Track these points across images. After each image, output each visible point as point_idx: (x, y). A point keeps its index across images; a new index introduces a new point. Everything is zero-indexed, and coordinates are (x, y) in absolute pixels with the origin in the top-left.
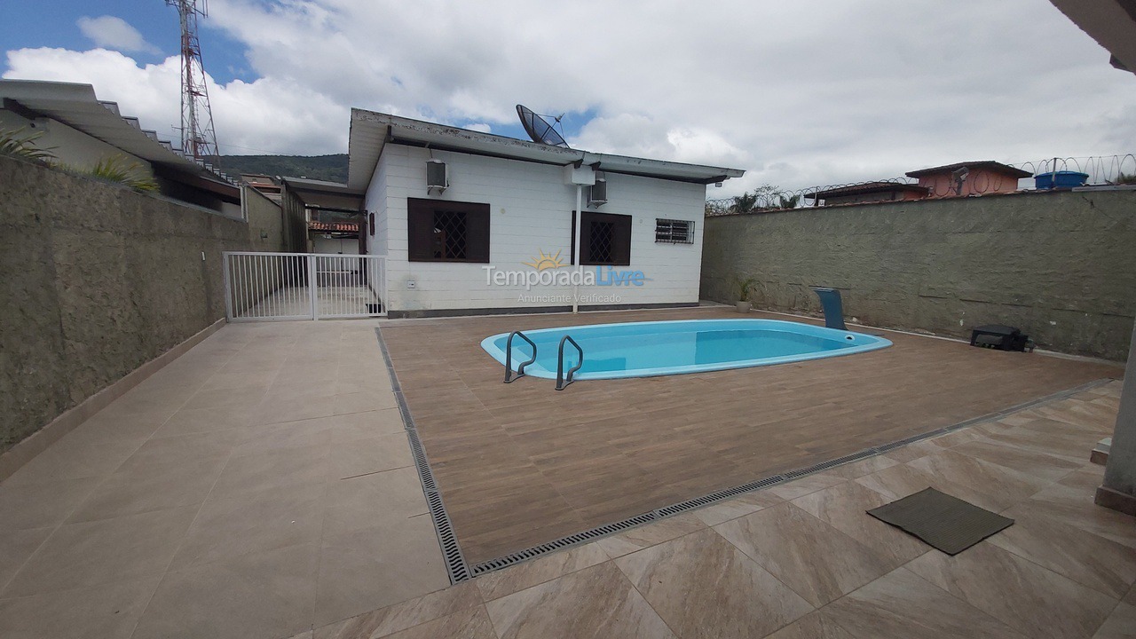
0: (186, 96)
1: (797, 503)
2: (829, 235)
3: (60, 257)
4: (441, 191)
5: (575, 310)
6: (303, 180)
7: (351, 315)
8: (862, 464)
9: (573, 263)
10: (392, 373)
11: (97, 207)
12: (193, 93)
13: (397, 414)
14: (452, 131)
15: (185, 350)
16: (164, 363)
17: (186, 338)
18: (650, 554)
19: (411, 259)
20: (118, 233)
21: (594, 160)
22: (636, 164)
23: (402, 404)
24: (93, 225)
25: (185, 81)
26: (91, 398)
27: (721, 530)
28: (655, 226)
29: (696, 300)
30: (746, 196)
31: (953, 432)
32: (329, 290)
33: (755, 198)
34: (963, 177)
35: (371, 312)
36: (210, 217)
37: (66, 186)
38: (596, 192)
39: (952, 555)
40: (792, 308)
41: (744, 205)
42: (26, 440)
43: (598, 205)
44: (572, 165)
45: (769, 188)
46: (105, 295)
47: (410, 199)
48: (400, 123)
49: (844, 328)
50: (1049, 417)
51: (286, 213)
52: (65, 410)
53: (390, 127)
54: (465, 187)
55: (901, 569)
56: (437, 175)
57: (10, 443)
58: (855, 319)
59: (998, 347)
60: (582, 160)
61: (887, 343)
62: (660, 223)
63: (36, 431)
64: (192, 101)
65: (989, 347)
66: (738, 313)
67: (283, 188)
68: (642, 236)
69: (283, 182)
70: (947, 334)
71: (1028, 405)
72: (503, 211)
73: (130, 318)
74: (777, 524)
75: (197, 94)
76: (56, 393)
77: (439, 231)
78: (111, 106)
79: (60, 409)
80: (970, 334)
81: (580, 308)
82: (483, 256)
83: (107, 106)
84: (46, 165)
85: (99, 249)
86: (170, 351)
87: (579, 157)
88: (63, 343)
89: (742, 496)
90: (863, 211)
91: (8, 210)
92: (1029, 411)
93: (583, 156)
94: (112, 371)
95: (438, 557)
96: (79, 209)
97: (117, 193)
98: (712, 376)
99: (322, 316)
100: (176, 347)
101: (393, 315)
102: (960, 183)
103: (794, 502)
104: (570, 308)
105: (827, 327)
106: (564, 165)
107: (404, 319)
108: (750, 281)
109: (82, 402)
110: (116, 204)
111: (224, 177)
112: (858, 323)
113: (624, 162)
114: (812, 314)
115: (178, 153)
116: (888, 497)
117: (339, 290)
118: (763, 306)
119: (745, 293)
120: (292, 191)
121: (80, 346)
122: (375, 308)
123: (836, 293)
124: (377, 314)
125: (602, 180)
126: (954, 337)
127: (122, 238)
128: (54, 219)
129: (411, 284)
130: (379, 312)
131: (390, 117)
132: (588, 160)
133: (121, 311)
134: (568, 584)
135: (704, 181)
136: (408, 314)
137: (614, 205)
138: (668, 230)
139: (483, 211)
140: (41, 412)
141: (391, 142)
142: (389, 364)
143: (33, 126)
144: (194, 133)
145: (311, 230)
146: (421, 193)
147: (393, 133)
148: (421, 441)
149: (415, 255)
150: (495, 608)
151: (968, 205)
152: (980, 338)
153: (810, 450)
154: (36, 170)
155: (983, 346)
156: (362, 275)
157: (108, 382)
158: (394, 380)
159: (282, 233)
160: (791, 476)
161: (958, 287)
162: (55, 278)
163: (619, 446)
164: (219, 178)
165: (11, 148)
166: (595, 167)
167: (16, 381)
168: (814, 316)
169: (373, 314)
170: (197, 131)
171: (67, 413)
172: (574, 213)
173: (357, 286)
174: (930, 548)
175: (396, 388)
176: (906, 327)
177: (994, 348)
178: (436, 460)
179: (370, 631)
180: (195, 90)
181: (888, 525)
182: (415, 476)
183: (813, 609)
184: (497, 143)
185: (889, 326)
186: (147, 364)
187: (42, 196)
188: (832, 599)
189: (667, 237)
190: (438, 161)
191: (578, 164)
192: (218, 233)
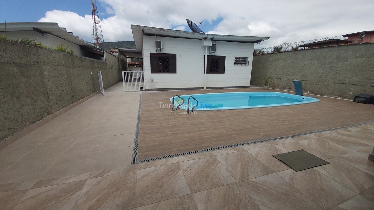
0: (94, 24)
1: (249, 151)
2: (301, 60)
3: (46, 73)
4: (160, 50)
5: (205, 89)
6: (126, 49)
7: (134, 90)
8: (281, 141)
9: (204, 73)
10: (140, 107)
11: (56, 59)
12: (96, 23)
13: (136, 119)
14: (162, 30)
15: (86, 100)
16: (80, 103)
17: (86, 96)
18: (192, 162)
19: (152, 73)
20: (63, 66)
21: (211, 37)
22: (227, 37)
23: (139, 116)
24: (55, 64)
25: (94, 20)
26: (58, 112)
27: (218, 157)
28: (234, 59)
29: (249, 85)
30: (278, 47)
31: (326, 132)
32: (132, 83)
33: (281, 48)
34: (363, 36)
35: (140, 89)
36: (93, 61)
37: (46, 53)
38: (212, 48)
39: (297, 171)
40: (284, 88)
41: (277, 50)
42: (38, 122)
43: (213, 53)
44: (204, 39)
45: (286, 44)
46: (61, 84)
47: (151, 54)
48: (146, 28)
49: (302, 95)
50: (369, 129)
51: (119, 60)
52: (50, 114)
53: (143, 30)
54: (168, 49)
55: (275, 173)
56: (159, 45)
57: (33, 122)
58: (308, 92)
59: (364, 103)
60: (207, 37)
61: (318, 100)
62: (236, 58)
63: (41, 120)
64: (96, 25)
65: (361, 103)
66: (264, 90)
67: (118, 52)
68: (229, 63)
69: (119, 50)
70: (345, 97)
71: (364, 124)
72: (181, 56)
73: (68, 90)
74: (238, 157)
75: (97, 23)
76: (47, 110)
77: (160, 63)
78: (64, 29)
79: (48, 114)
80: (354, 97)
81: (207, 88)
82: (174, 71)
83: (62, 29)
84: (40, 47)
85: (58, 71)
86: (82, 100)
87: (205, 36)
88: (48, 97)
89: (231, 148)
90: (314, 51)
91: (28, 60)
92: (363, 126)
93: (207, 36)
94: (64, 105)
95: (131, 158)
96: (51, 60)
97: (62, 55)
98: (242, 110)
99: (127, 90)
100: (83, 99)
101: (147, 90)
102: (362, 38)
103: (247, 151)
104: (203, 88)
105: (296, 94)
106: (201, 39)
107: (150, 91)
108: (269, 78)
109: (55, 112)
110: (62, 58)
111: (101, 49)
112: (310, 94)
113: (222, 37)
114: (292, 90)
115: (86, 42)
116: (284, 151)
117: (135, 83)
118: (274, 87)
119: (267, 82)
120: (121, 52)
121: (53, 98)
122: (142, 88)
123: (300, 82)
124: (142, 90)
125: (214, 44)
126: (348, 98)
127: (65, 67)
128: (43, 62)
129: (152, 80)
130: (143, 89)
131: (143, 27)
132: (209, 37)
133: (66, 88)
134: (163, 168)
135: (253, 42)
136: (151, 90)
137: (219, 52)
138: (239, 61)
139: (174, 56)
140: (43, 115)
141: (144, 35)
142: (140, 104)
143: (43, 36)
144: (97, 36)
145: (129, 65)
146: (154, 51)
147: (144, 32)
148: (140, 126)
149: (152, 72)
150: (139, 172)
151: (357, 47)
152: (357, 99)
153: (264, 135)
154: (36, 49)
155: (358, 102)
156: (142, 78)
157: (63, 107)
158: (140, 109)
159: (119, 66)
160: (251, 143)
161: (351, 80)
162: (44, 79)
163: (198, 131)
164: (99, 49)
165: (29, 42)
166: (212, 39)
167: (34, 106)
168: (293, 91)
169: (141, 90)
170: (98, 35)
171: (50, 115)
172: (205, 56)
173: (140, 81)
174: (290, 168)
175: (139, 112)
176: (329, 95)
177: (362, 103)
178: (141, 132)
179: (104, 174)
180: (96, 22)
181: (278, 160)
182: (134, 136)
183: (236, 181)
184: (177, 33)
185: (322, 94)
186: (74, 103)
187: (38, 56)
188: (244, 179)
189: (239, 63)
190: (159, 40)
191: (206, 39)
192: (96, 66)
